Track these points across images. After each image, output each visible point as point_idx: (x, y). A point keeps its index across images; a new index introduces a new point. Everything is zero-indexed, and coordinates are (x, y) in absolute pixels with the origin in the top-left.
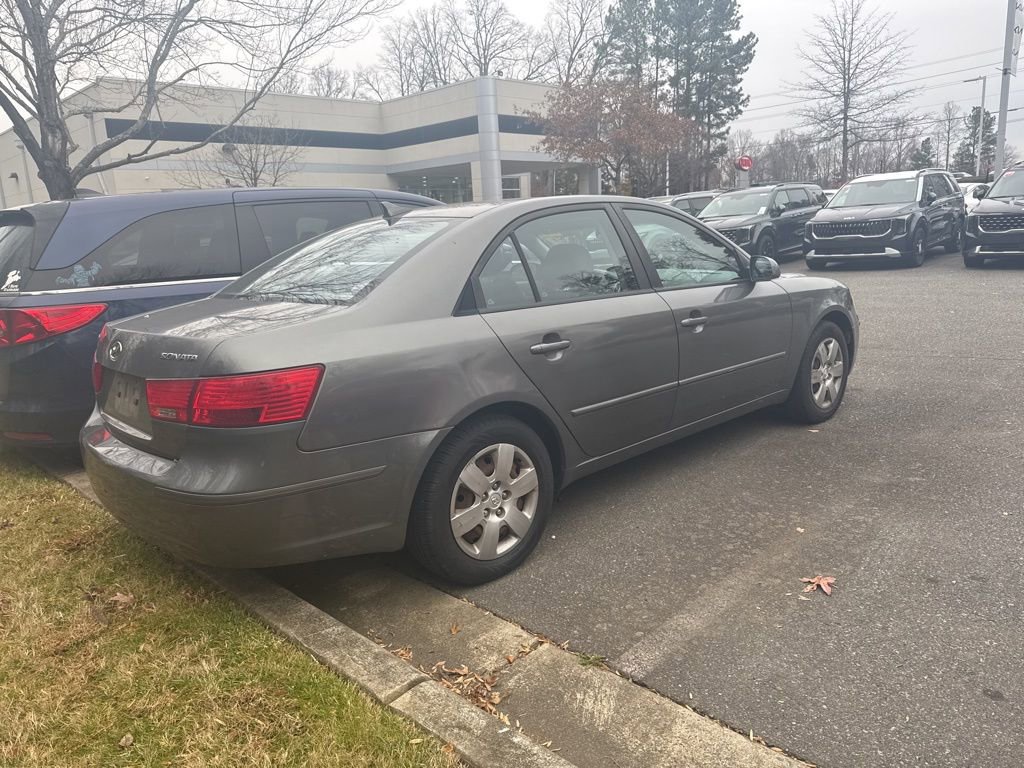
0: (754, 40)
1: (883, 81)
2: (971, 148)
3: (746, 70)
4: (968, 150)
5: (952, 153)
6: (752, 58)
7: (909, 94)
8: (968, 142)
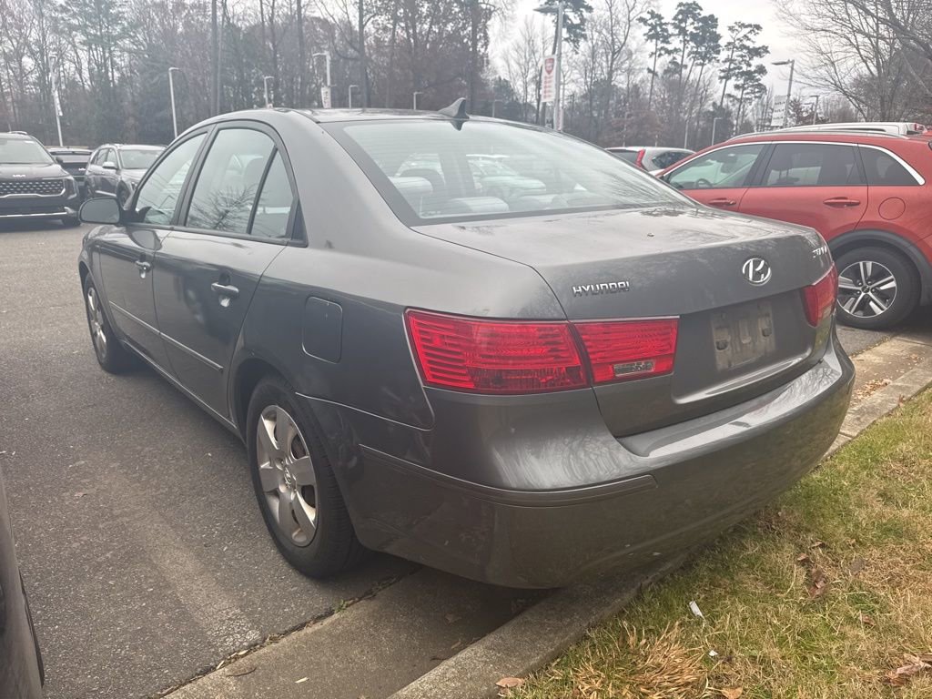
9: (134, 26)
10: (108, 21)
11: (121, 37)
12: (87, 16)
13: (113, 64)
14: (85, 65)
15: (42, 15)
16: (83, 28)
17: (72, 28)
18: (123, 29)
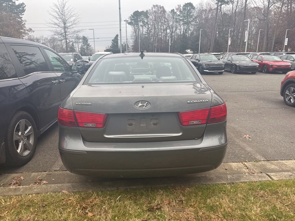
0: (25, 5)
1: (74, 26)
2: (84, 47)
3: (23, 15)
4: (83, 47)
5: (79, 47)
6: (24, 11)
7: (82, 31)
8: (83, 45)
9: (196, 18)
10: (190, 17)
11: (192, 21)
12: (184, 17)
13: (189, 29)
14: (182, 30)
15: (173, 18)
16: (183, 20)
17: (180, 20)
18: (193, 19)
